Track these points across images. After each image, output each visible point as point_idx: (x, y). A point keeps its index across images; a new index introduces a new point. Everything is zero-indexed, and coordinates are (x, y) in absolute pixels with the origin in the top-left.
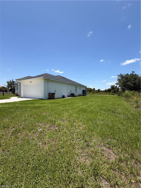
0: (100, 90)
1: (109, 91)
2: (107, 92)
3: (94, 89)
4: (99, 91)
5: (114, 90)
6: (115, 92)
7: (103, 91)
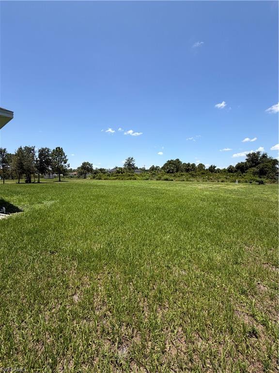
0: (216, 169)
1: (241, 169)
2: (236, 171)
3: (201, 166)
4: (212, 169)
5: (261, 165)
6: (262, 173)
7: (224, 170)
